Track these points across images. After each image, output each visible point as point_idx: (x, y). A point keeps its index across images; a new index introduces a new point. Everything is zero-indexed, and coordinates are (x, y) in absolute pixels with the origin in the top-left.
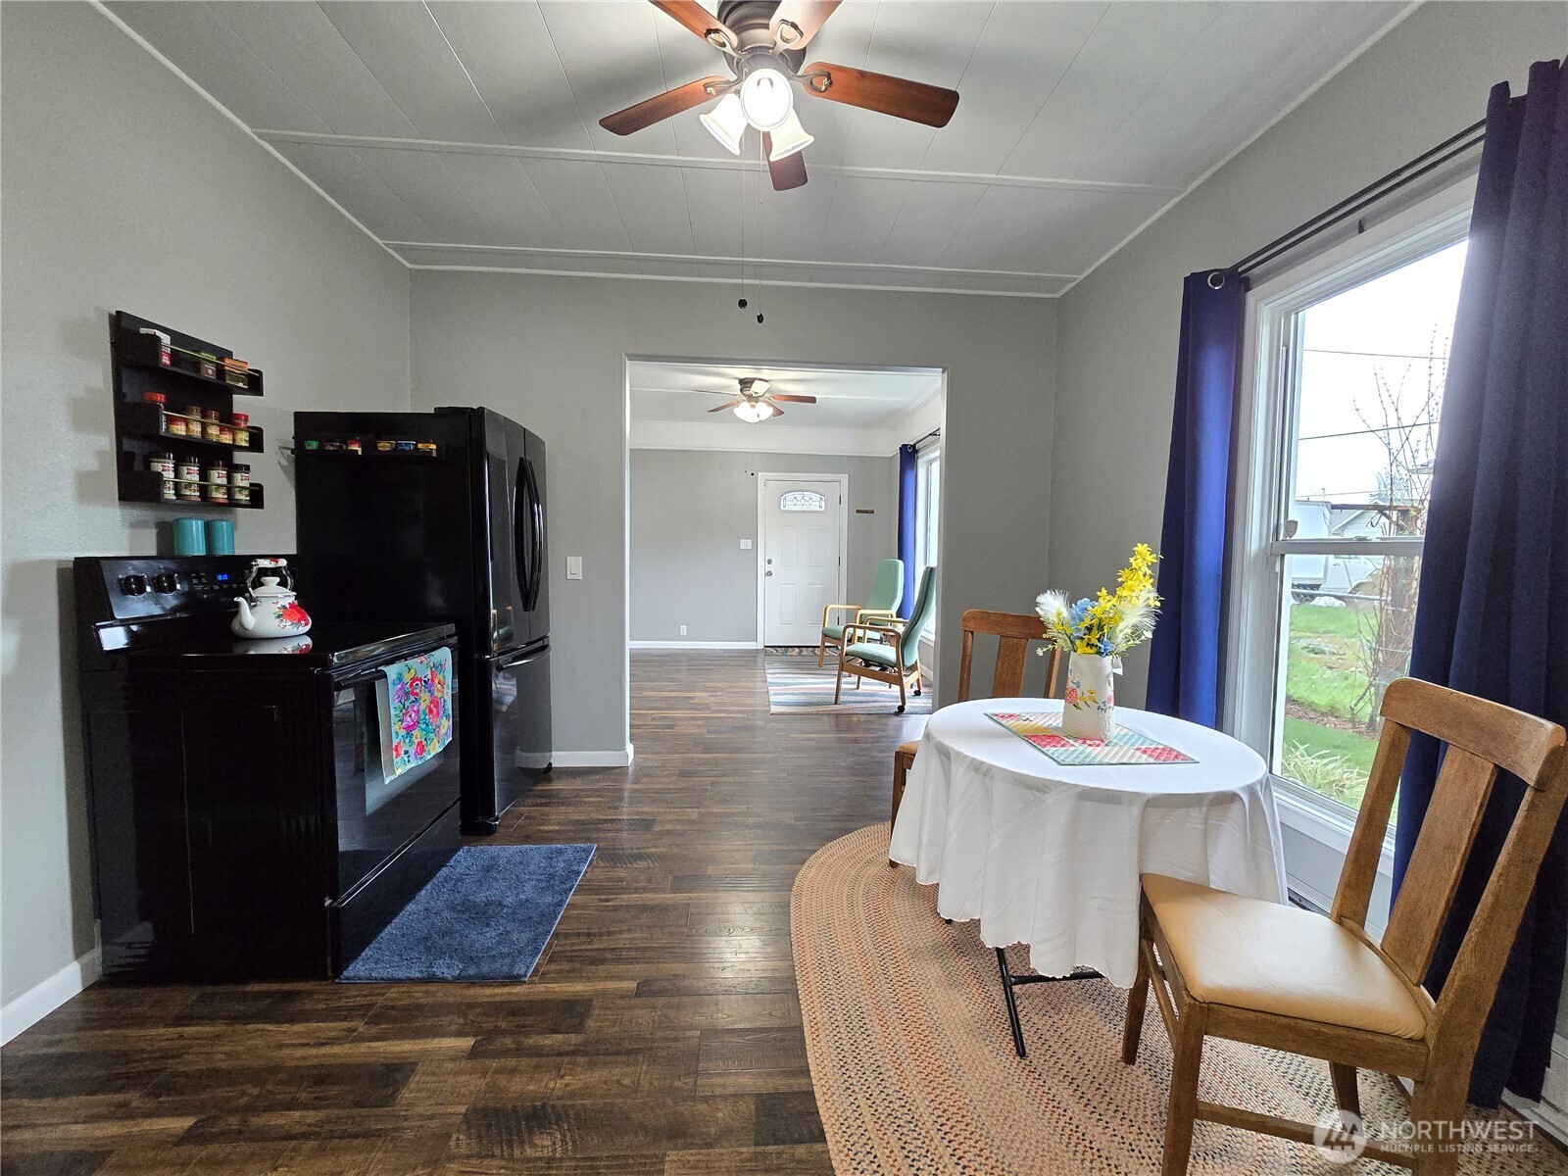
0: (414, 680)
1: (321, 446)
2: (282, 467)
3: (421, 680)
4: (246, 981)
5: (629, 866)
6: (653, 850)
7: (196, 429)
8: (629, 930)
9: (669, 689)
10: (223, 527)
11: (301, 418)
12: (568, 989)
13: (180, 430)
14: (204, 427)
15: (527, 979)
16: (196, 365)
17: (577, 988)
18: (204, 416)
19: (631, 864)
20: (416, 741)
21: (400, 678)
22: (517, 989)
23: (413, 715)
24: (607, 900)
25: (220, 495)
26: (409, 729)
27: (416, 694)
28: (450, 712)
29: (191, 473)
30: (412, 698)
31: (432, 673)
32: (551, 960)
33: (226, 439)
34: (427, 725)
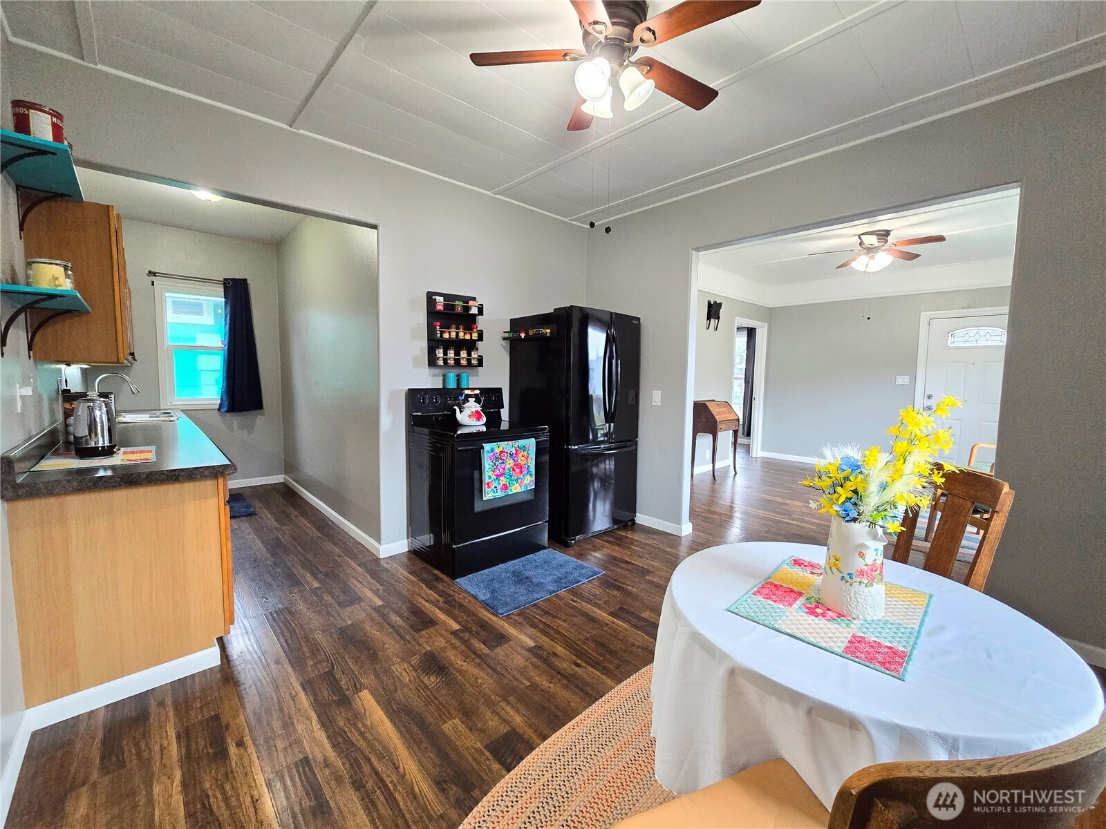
0: (502, 452)
1: (527, 334)
2: (503, 346)
3: (507, 453)
4: (437, 568)
5: (607, 590)
6: (629, 588)
7: (453, 335)
8: (565, 620)
9: (777, 494)
10: (464, 376)
11: (514, 323)
12: (508, 629)
13: (446, 336)
14: (457, 333)
15: (501, 616)
16: (453, 307)
17: (512, 631)
18: (457, 328)
19: (610, 589)
20: (502, 483)
21: (492, 450)
22: (494, 618)
23: (501, 470)
24: (574, 601)
25: (464, 362)
26: (498, 476)
27: (504, 460)
28: (534, 473)
29: (451, 354)
30: (501, 461)
31: (517, 451)
32: (519, 615)
33: (468, 337)
34: (511, 476)
